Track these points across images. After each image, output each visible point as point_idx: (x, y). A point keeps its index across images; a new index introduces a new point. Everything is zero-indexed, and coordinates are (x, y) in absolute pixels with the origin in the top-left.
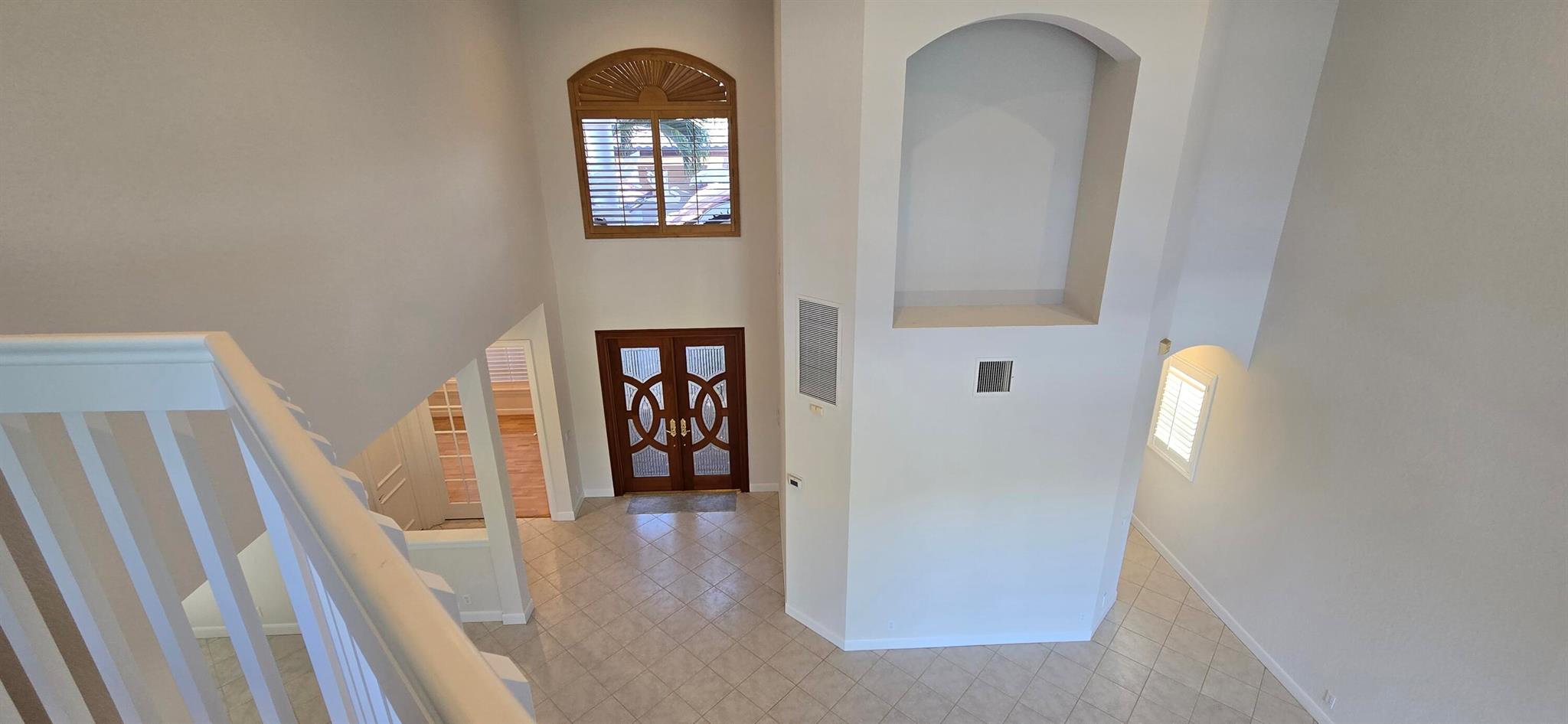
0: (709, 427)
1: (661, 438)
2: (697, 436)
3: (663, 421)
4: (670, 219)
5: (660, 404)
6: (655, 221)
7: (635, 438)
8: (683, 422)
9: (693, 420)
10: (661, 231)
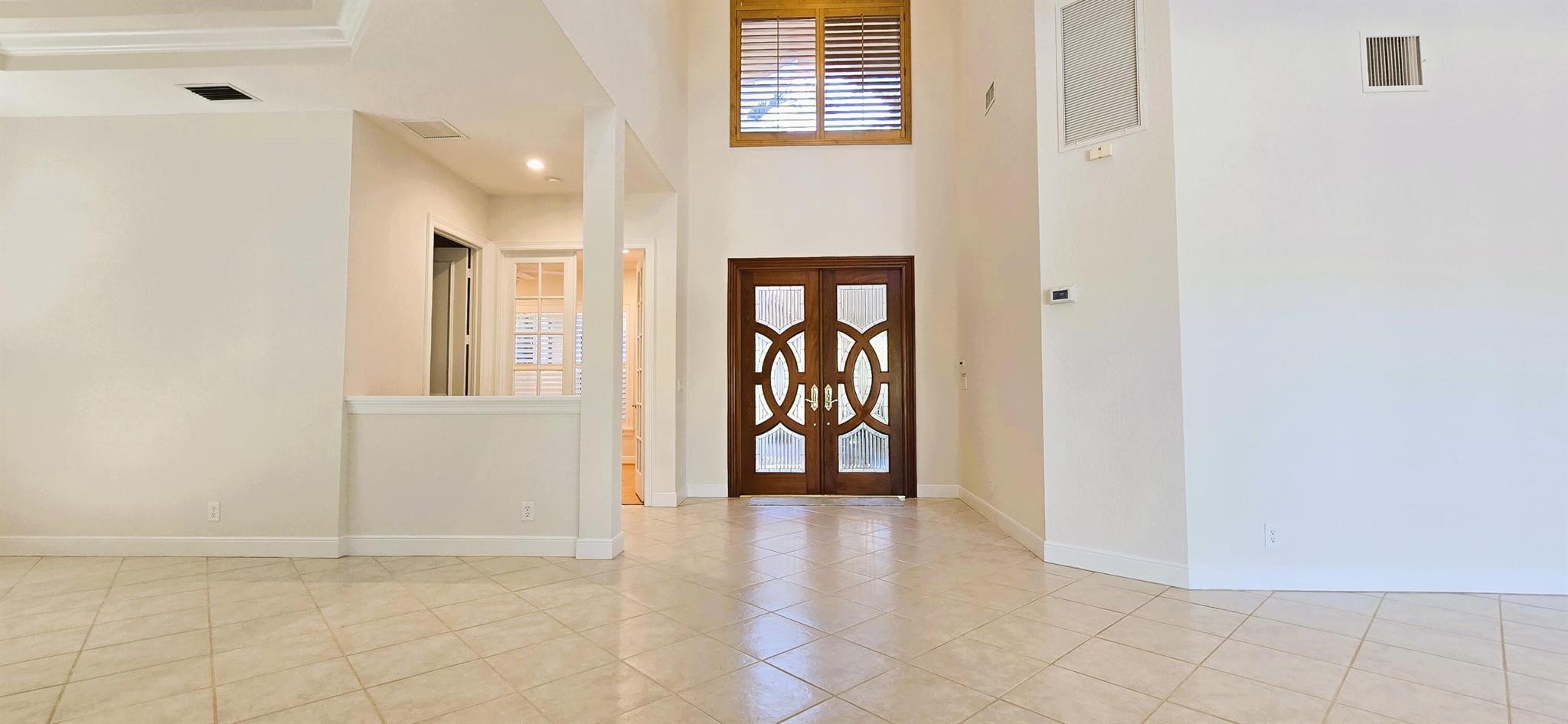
0: (863, 399)
1: (797, 413)
2: (845, 413)
3: (801, 388)
4: (830, 125)
5: (798, 364)
6: (811, 126)
7: (762, 413)
8: (828, 390)
9: (841, 388)
10: (820, 137)
